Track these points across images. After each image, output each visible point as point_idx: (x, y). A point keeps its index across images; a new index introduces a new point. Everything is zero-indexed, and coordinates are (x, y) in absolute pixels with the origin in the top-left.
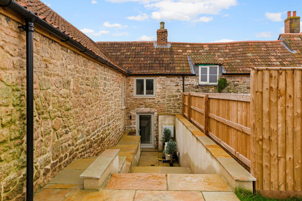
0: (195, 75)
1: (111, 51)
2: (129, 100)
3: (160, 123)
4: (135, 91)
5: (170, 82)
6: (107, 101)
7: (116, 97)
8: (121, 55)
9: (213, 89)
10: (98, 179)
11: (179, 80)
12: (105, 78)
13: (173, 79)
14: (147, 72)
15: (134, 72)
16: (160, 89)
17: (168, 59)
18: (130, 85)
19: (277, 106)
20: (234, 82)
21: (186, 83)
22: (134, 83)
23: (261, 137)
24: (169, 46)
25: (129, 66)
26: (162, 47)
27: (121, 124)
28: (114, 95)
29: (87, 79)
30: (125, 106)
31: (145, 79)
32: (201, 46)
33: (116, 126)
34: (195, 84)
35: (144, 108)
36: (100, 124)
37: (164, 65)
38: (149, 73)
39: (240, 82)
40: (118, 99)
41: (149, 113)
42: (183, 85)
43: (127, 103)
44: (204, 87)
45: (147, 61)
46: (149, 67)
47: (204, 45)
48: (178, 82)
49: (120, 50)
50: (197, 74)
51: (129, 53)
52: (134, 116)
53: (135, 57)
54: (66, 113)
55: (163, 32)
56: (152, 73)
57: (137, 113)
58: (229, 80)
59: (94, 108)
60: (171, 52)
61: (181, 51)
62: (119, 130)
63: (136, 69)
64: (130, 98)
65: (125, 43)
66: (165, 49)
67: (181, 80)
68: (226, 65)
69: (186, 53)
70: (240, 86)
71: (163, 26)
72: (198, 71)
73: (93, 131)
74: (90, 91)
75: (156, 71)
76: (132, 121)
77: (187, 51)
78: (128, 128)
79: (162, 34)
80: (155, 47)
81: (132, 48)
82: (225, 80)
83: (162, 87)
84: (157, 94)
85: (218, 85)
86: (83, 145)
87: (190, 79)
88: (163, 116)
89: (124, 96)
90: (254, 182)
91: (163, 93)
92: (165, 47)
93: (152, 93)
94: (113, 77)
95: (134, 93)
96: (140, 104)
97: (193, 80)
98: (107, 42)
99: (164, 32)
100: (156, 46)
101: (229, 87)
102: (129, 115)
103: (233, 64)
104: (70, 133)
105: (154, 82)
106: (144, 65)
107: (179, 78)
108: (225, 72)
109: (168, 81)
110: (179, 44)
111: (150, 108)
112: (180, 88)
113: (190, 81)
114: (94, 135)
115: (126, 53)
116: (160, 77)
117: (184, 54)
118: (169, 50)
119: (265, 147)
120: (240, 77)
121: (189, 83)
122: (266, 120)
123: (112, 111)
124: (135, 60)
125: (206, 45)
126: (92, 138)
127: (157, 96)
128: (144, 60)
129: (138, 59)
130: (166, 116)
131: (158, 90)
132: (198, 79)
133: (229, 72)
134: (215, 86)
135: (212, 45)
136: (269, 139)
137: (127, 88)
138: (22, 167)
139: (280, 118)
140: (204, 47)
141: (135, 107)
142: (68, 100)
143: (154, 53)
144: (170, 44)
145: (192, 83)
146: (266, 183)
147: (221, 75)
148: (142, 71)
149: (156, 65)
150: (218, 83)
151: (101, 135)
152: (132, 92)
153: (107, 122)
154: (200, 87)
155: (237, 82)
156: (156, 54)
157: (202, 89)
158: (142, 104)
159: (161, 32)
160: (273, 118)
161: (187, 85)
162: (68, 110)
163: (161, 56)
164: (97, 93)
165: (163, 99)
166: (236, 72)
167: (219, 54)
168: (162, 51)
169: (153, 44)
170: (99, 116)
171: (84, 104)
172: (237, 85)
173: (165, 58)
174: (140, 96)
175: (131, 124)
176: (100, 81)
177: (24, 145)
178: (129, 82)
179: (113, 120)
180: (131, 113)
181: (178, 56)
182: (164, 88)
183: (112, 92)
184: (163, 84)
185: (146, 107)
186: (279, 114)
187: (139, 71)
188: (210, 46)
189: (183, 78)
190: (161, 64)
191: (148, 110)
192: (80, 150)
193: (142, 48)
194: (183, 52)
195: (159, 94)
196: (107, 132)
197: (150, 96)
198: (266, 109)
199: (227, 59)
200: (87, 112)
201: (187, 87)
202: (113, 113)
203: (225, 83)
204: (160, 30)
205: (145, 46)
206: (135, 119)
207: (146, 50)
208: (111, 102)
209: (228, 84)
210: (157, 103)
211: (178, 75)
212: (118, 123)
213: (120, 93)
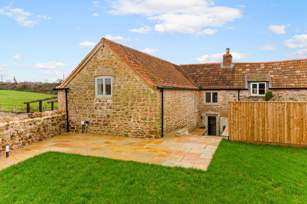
0: (247, 89)
1: (190, 72)
2: (200, 106)
3: (221, 121)
4: (205, 100)
5: (230, 94)
6: (185, 108)
7: (190, 105)
8: (196, 74)
9: (261, 99)
10: (180, 133)
11: (236, 93)
12: (184, 96)
13: (231, 92)
14: (213, 87)
15: (204, 87)
16: (222, 99)
17: (230, 77)
18: (202, 96)
19: (236, 113)
20: (278, 94)
21: (241, 95)
22: (204, 95)
23: (230, 123)
24: (232, 66)
25: (202, 83)
26: (227, 67)
27: (194, 121)
28: (189, 104)
29: (176, 99)
30: (198, 110)
31: (212, 92)
32: (259, 65)
33: (191, 122)
34: (248, 95)
35: (211, 112)
36: (181, 119)
37: (226, 82)
38: (214, 88)
39: (283, 95)
40: (192, 106)
41: (214, 115)
42: (239, 96)
43: (199, 108)
44: (254, 98)
45: (214, 79)
46: (215, 83)
47: (261, 64)
48: (235, 94)
49: (196, 71)
50: (249, 89)
51: (202, 73)
52: (204, 116)
53: (206, 76)
54: (169, 113)
55: (227, 56)
56: (216, 88)
57: (206, 115)
58: (274, 93)
59: (178, 111)
60: (233, 71)
61: (241, 70)
62: (193, 125)
63: (206, 85)
64: (201, 105)
65: (200, 65)
66: (229, 69)
67: (237, 93)
68: (274, 81)
69: (244, 72)
70: (283, 97)
71: (228, 51)
72: (250, 87)
73: (178, 122)
74: (177, 104)
75: (219, 86)
76: (203, 120)
77: (246, 70)
78: (200, 124)
79: (228, 58)
80: (222, 68)
81: (205, 69)
82: (271, 93)
83: (223, 98)
84: (220, 102)
85: (265, 96)
86: (174, 127)
87: (244, 92)
88: (224, 117)
89: (197, 104)
90: (228, 137)
91: (224, 102)
92: (229, 67)
93: (217, 102)
94: (189, 94)
95: (204, 101)
96: (208, 109)
97: (246, 93)
98: (187, 65)
99: (229, 56)
100: (222, 66)
101: (274, 98)
102: (201, 116)
103: (280, 80)
104: (170, 121)
105: (218, 94)
106: (212, 82)
107: (235, 91)
108: (270, 87)
109: (228, 93)
110: (241, 64)
111: (215, 111)
112: (237, 98)
113: (244, 94)
114: (179, 124)
115: (200, 73)
116: (222, 91)
117: (243, 72)
118: (231, 69)
119: (232, 126)
120: (284, 91)
121: (243, 95)
122: (232, 118)
123: (188, 113)
124: (206, 78)
125: (262, 63)
126: (178, 125)
127: (220, 104)
128: (212, 78)
129: (208, 77)
130: (225, 117)
131: (220, 99)
132: (250, 92)
133: (275, 87)
134: (263, 97)
135: (268, 63)
136: (233, 124)
137: (199, 98)
138: (161, 128)
139: (237, 117)
140: (261, 66)
141: (205, 111)
142: (169, 109)
143: (220, 73)
144: (233, 64)
145: (245, 95)
146: (232, 137)
147: (268, 89)
148: (210, 87)
149: (220, 82)
150: (266, 95)
151: (182, 125)
152: (202, 101)
153: (185, 119)
154: (251, 98)
155: (281, 95)
156: (222, 74)
157: (253, 99)
158: (210, 109)
159: (226, 57)
160: (234, 117)
161: (242, 96)
162: (170, 112)
163: (225, 75)
164: (180, 104)
165: (224, 106)
166: (280, 87)
167: (272, 71)
168: (226, 71)
169: (220, 65)
170: (181, 115)
171: (175, 110)
172: (281, 96)
173: (227, 77)
174: (208, 104)
175: (202, 122)
176: (181, 98)
177: (161, 122)
178: (201, 94)
179: (189, 118)
180: (202, 114)
181: (237, 74)
182: (225, 98)
183: (188, 103)
184: (224, 95)
185: (212, 111)
186: (236, 116)
187: (208, 87)
188: (266, 64)
189: (239, 92)
190: (225, 81)
191: (213, 113)
192: (173, 128)
193: (212, 68)
194: (243, 71)
195: (221, 102)
196: (185, 124)
197: (215, 104)
198: (232, 114)
199: (277, 75)
200: (176, 113)
201: (241, 97)
202: (189, 114)
203: (270, 95)
204: (225, 55)
205: (214, 67)
206: (204, 119)
207: (215, 71)
208: (187, 108)
209: (273, 96)
210: (220, 108)
211: (235, 90)
212: (192, 120)
213: (194, 102)
